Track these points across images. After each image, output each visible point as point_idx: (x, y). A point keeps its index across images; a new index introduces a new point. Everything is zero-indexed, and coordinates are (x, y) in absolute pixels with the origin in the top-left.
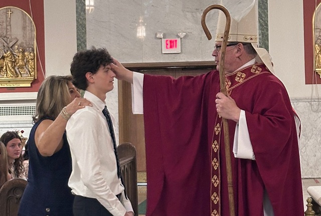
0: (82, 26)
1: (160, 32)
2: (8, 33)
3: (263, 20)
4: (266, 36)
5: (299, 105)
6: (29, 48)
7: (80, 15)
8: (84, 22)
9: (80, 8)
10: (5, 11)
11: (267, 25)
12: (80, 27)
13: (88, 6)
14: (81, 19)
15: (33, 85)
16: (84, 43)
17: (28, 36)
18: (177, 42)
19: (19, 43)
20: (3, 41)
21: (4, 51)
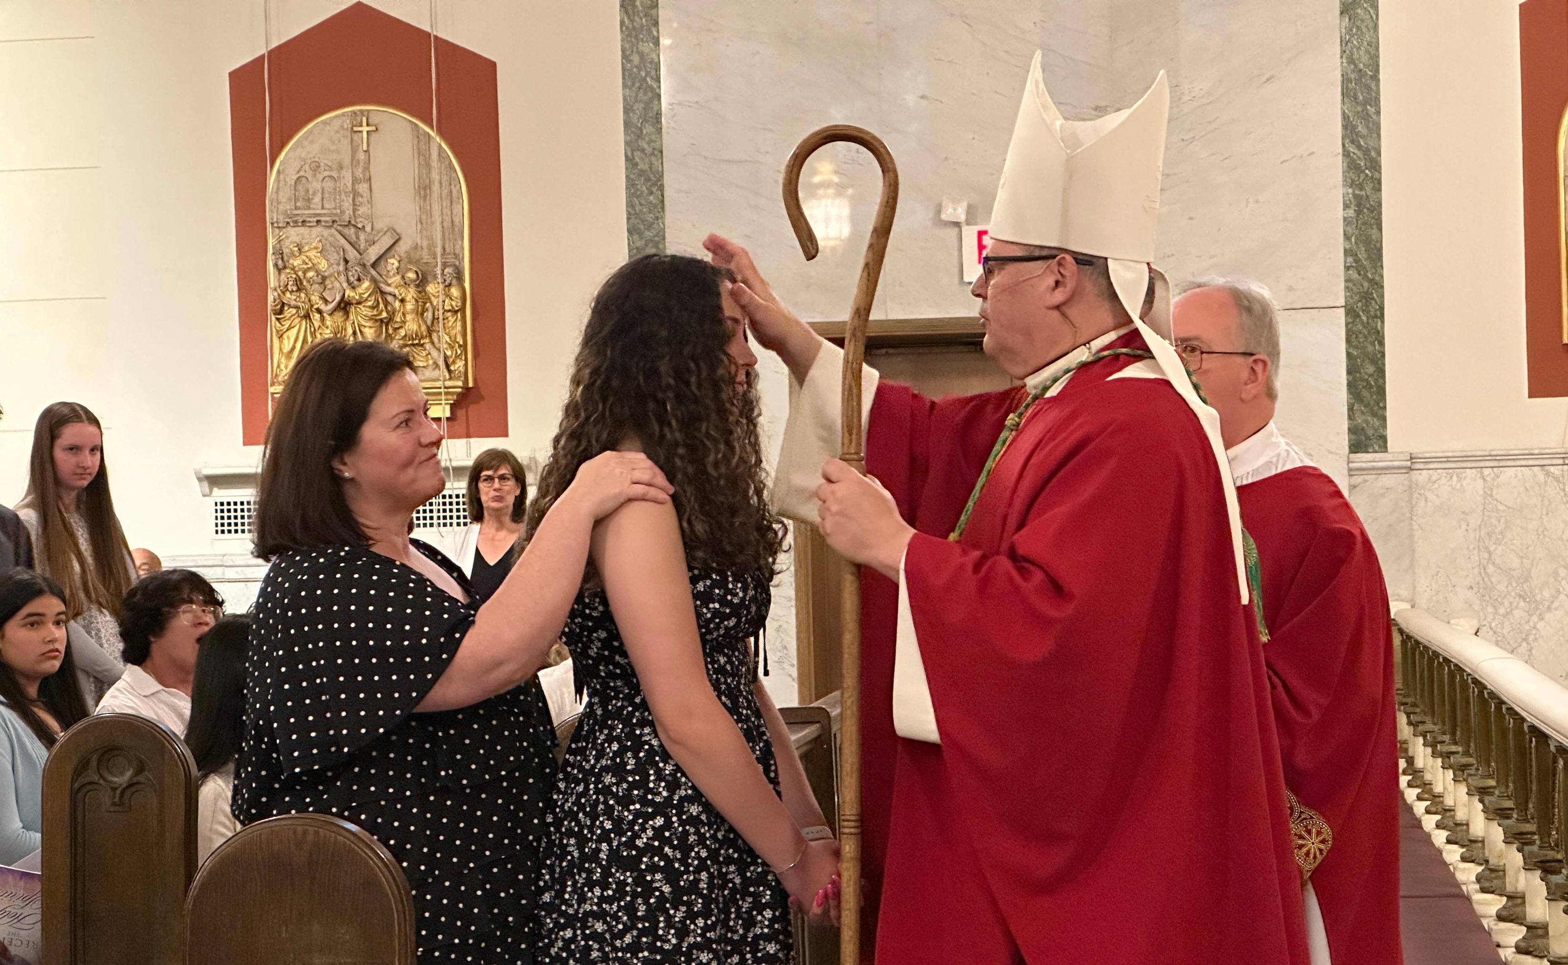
0: (648, 179)
1: (956, 201)
2: (362, 210)
3: (1359, 147)
4: (1371, 210)
5: (1502, 478)
6: (444, 266)
7: (640, 136)
8: (656, 163)
9: (639, 107)
10: (347, 124)
11: (1375, 166)
12: (640, 183)
14: (643, 151)
15: (461, 413)
17: (437, 219)
19: (403, 247)
20: (343, 241)
21: (348, 281)
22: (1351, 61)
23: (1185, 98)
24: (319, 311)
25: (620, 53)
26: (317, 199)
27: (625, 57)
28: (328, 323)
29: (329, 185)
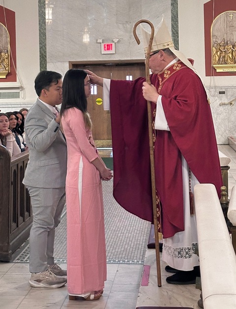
0: (43, 34)
1: (100, 39)
3: (175, 30)
6: (5, 50)
7: (42, 26)
8: (45, 31)
9: (41, 21)
11: (178, 33)
13: (47, 19)
14: (42, 29)
15: (8, 77)
16: (45, 46)
17: (4, 41)
18: (112, 45)
22: (173, 14)
27: (39, 11)
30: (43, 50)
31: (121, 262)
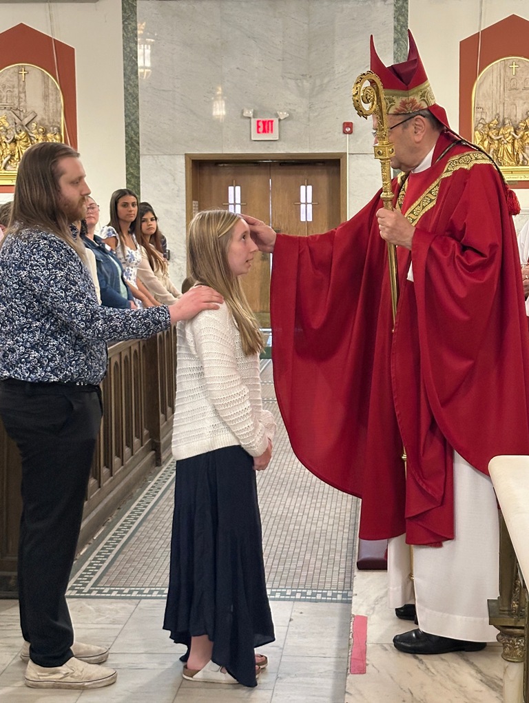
0: (133, 96)
1: (249, 109)
2: (22, 104)
6: (54, 127)
7: (129, 79)
8: (136, 90)
9: (129, 68)
10: (16, 70)
12: (130, 97)
14: (131, 85)
16: (135, 122)
17: (51, 108)
18: (274, 123)
19: (38, 119)
20: (14, 116)
21: (17, 132)
23: (336, 72)
24: (5, 142)
25: (122, 48)
26: (5, 99)
28: (8, 146)
29: (9, 94)
30: (132, 129)
31: (298, 596)
